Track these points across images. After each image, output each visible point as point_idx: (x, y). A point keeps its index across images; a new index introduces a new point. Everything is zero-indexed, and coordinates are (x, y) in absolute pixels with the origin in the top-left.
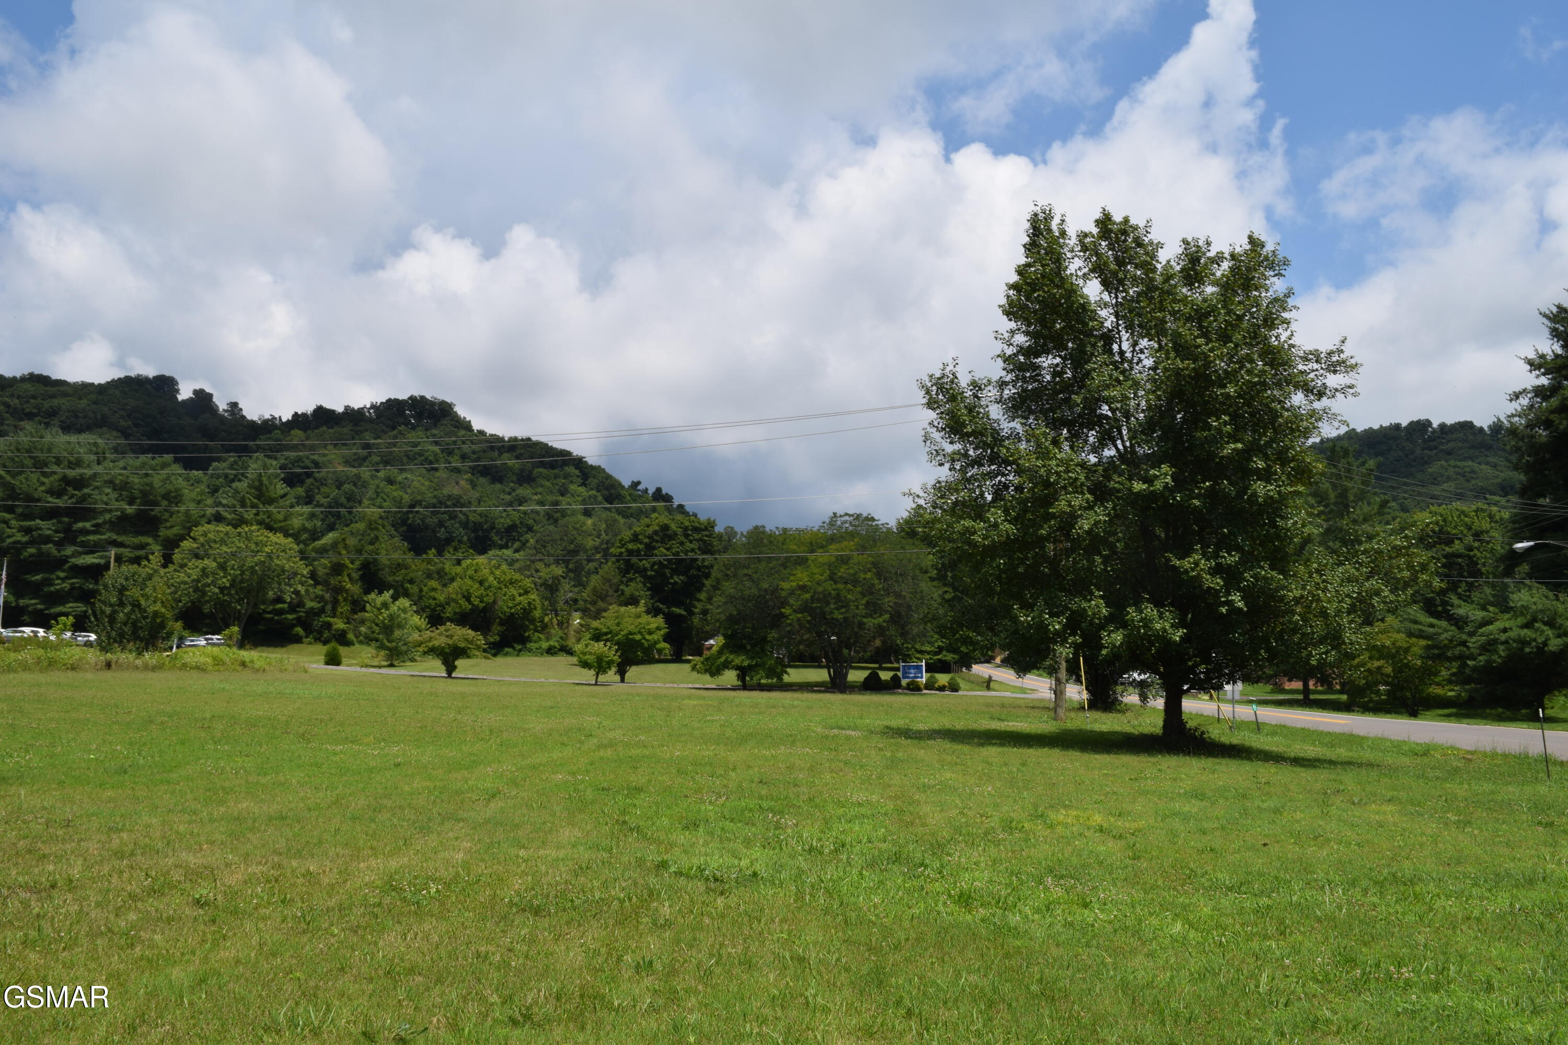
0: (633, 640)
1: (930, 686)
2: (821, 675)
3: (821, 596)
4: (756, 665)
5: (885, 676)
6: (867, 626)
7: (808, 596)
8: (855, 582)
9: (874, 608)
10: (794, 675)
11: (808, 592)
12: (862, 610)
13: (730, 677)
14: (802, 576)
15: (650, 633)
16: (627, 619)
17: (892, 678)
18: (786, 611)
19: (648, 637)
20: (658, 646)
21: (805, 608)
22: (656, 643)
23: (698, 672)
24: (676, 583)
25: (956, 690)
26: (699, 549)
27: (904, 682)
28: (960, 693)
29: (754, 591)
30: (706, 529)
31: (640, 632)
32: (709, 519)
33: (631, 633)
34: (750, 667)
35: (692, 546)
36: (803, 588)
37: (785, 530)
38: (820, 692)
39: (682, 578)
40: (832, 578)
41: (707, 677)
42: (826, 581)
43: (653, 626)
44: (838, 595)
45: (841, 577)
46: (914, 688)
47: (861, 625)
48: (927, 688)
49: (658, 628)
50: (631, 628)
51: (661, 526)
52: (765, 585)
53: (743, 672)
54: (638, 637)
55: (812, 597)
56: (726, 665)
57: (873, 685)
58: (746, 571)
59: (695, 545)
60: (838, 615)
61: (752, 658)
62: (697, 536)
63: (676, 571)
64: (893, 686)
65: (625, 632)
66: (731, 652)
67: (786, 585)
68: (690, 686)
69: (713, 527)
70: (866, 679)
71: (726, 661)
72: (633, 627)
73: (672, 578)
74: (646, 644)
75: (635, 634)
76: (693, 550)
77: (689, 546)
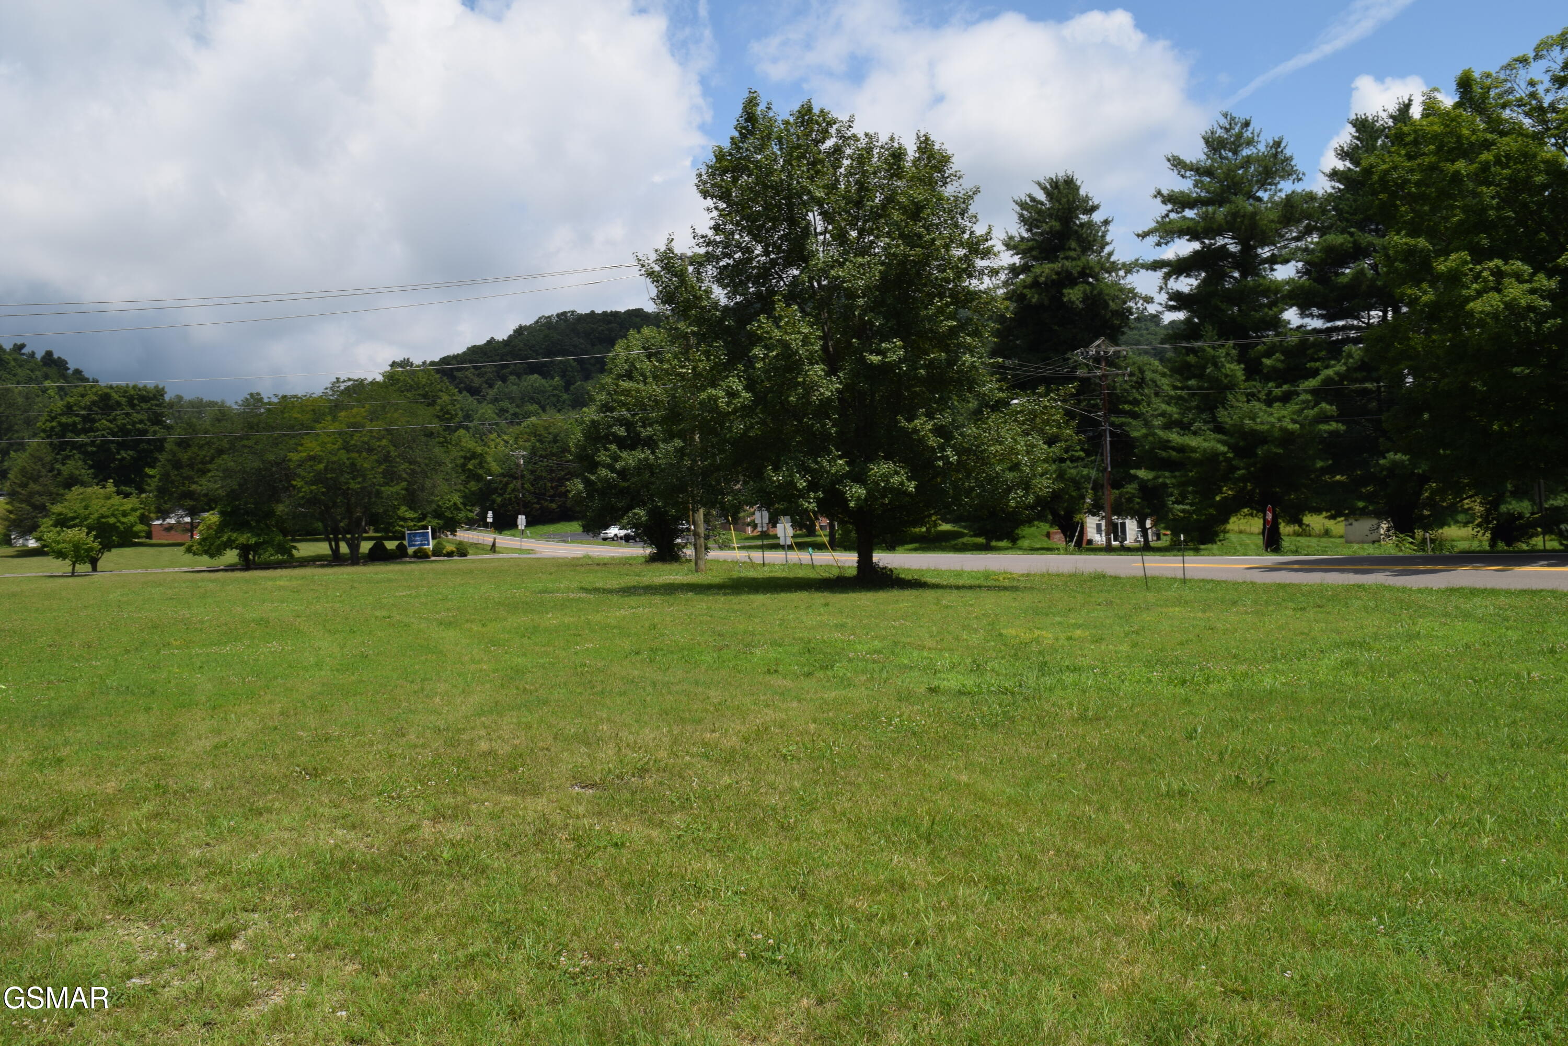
0: (107, 524)
1: (437, 552)
2: (323, 548)
3: (335, 466)
4: (264, 542)
5: (391, 545)
6: (384, 495)
7: (321, 466)
8: (370, 451)
9: (391, 476)
10: (305, 549)
11: (320, 462)
12: (380, 479)
13: (231, 556)
14: (312, 446)
15: (125, 514)
16: (95, 501)
17: (398, 547)
18: (298, 483)
19: (123, 520)
20: (135, 529)
21: (319, 479)
22: (132, 526)
23: (195, 554)
24: (124, 459)
25: (465, 555)
26: (149, 420)
27: (411, 550)
28: (469, 557)
29: (257, 464)
30: (155, 397)
31: (113, 515)
32: (156, 387)
33: (103, 517)
34: (257, 545)
35: (140, 417)
36: (312, 458)
37: (284, 397)
38: (323, 566)
39: (130, 453)
40: (346, 448)
41: (205, 558)
42: (339, 449)
43: (128, 507)
44: (353, 465)
45: (355, 445)
46: (421, 555)
47: (379, 493)
48: (434, 555)
49: (134, 510)
50: (104, 510)
51: (101, 396)
52: (272, 457)
53: (245, 550)
54: (112, 520)
55: (326, 468)
56: (229, 544)
57: (379, 555)
58: (245, 442)
59: (144, 416)
60: (354, 486)
61: (258, 535)
62: (144, 406)
63: (122, 446)
64: (399, 555)
65: (96, 515)
66: (232, 530)
67: (294, 456)
68: (186, 569)
69: (162, 395)
70: (371, 550)
71: (229, 540)
72: (105, 509)
73: (119, 453)
74: (122, 528)
75: (108, 517)
76: (141, 422)
77: (136, 417)
